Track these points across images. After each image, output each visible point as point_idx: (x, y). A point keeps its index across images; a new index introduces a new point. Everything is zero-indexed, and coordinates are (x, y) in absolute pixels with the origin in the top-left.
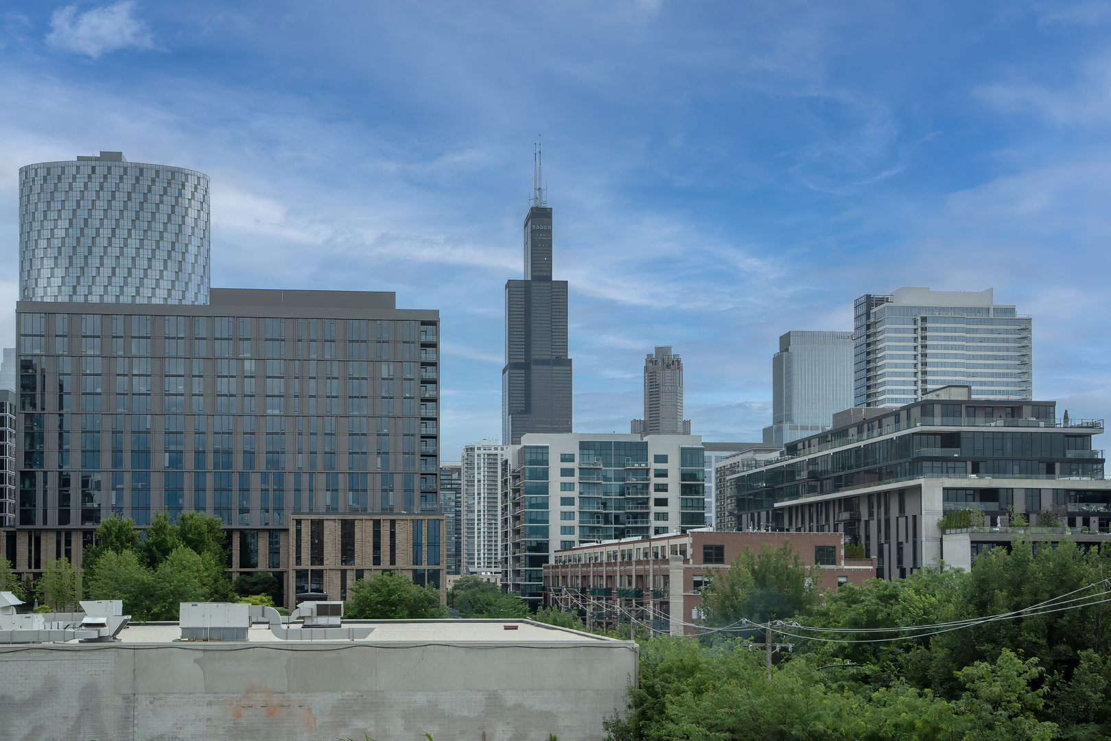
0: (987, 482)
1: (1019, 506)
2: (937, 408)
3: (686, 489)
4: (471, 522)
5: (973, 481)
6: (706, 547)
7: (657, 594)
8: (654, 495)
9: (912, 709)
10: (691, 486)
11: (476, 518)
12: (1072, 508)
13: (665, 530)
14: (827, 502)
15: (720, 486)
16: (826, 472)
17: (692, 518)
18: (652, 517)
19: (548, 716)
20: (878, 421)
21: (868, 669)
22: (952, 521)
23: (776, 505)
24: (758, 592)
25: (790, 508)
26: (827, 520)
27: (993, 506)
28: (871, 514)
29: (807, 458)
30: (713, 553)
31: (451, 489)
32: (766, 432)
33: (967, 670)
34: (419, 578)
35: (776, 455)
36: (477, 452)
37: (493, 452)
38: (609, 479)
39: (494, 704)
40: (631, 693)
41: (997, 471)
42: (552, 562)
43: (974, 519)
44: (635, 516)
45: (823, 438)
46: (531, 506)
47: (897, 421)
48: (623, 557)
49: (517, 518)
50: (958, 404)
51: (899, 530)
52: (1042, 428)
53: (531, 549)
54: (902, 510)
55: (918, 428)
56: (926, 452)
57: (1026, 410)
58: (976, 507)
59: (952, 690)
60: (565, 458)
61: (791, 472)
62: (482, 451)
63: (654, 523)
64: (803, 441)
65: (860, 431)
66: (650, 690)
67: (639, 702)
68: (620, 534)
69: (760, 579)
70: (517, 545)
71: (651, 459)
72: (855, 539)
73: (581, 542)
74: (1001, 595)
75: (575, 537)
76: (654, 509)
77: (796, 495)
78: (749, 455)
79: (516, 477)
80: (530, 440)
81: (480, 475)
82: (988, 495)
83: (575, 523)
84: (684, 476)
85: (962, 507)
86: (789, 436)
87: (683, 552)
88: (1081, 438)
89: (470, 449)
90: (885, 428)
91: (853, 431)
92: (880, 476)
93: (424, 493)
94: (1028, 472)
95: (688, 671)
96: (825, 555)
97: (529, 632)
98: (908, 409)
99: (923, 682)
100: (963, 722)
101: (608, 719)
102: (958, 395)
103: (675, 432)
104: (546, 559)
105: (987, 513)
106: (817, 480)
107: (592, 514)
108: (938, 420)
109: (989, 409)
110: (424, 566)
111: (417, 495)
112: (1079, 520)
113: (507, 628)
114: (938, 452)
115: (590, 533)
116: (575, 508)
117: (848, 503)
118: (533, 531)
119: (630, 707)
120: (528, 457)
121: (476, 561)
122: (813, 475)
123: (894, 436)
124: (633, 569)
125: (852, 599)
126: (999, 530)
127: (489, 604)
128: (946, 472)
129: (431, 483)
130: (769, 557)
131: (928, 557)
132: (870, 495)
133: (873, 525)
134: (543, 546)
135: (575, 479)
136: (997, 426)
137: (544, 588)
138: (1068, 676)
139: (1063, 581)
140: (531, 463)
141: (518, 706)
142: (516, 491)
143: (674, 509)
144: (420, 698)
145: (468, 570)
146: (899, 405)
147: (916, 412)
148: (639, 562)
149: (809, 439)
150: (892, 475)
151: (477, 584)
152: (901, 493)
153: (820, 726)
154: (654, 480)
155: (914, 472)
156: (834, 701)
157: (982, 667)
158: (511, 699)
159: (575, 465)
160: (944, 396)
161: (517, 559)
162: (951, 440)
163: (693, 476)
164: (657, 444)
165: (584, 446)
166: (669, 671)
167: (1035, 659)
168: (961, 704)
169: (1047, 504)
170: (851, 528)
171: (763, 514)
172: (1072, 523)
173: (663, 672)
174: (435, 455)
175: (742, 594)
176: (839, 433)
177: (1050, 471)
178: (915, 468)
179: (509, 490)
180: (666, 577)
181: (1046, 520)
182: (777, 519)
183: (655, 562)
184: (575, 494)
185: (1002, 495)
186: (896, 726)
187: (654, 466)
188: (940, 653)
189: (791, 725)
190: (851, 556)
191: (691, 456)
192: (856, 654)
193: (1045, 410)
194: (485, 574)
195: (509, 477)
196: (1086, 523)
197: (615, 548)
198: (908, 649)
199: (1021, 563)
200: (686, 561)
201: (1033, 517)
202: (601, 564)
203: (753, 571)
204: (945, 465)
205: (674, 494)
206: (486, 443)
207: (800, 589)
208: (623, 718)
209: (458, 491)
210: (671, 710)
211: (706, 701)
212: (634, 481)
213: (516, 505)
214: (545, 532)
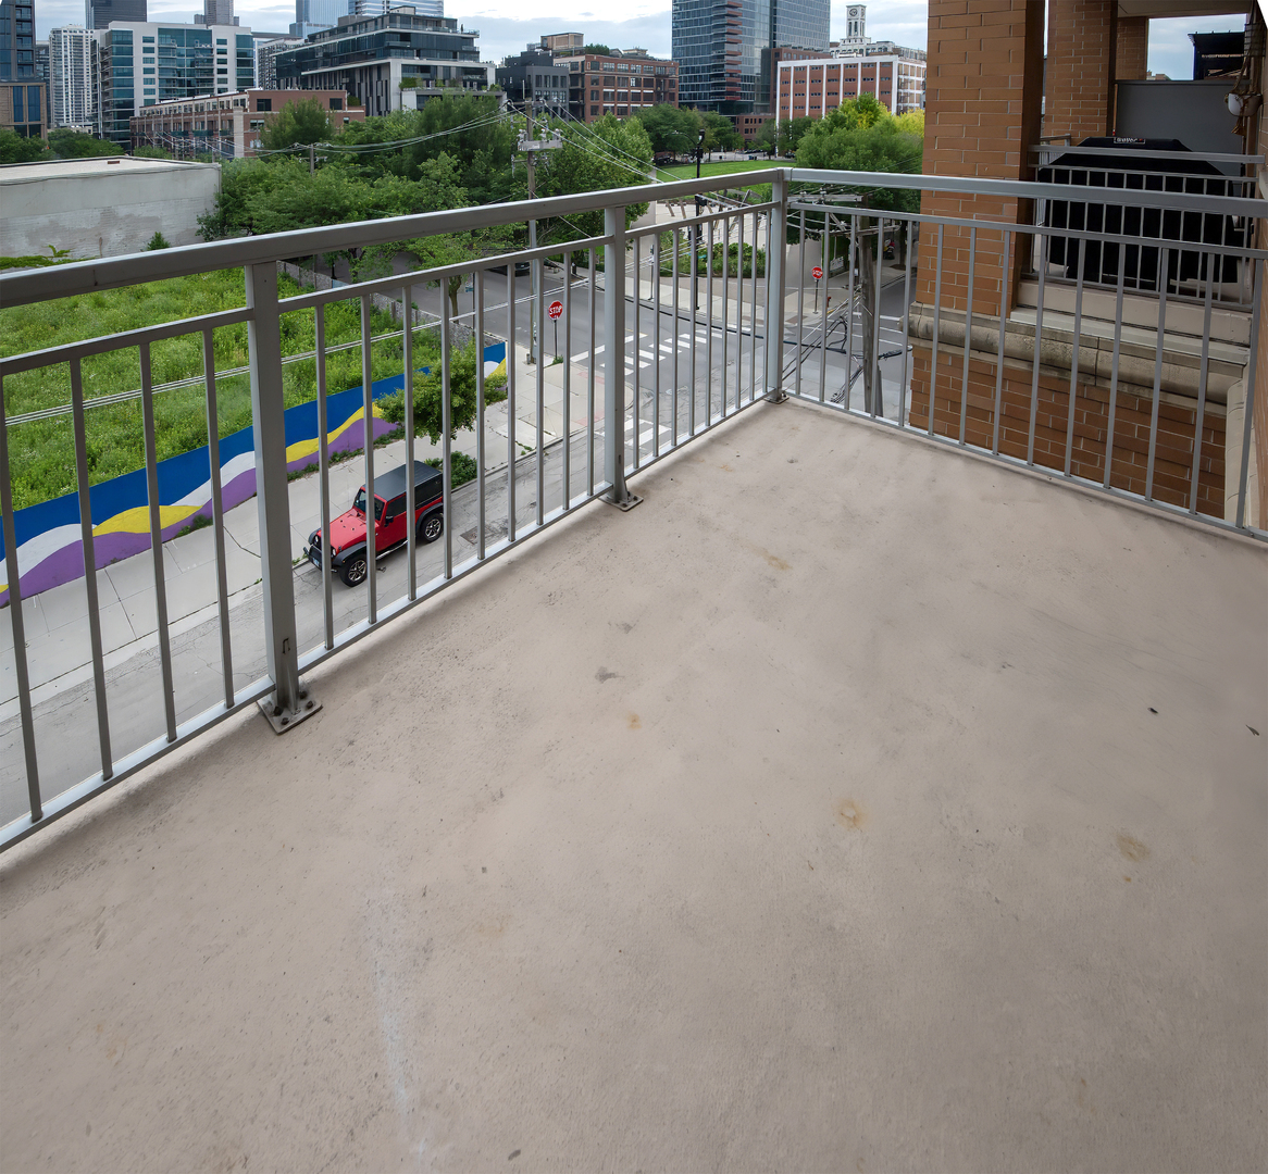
0: (425, 62)
1: (440, 76)
2: (398, 18)
3: (240, 63)
4: (59, 90)
5: (417, 61)
6: (258, 100)
7: (223, 133)
8: (216, 67)
9: (397, 188)
10: (244, 61)
11: (64, 85)
12: (465, 77)
13: (226, 90)
14: (335, 72)
15: (262, 61)
16: (334, 53)
17: (244, 82)
18: (215, 81)
19: (154, 220)
20: (365, 23)
21: (369, 169)
22: (407, 84)
23: (303, 73)
24: (298, 127)
25: (312, 75)
26: (335, 83)
27: (428, 76)
28: (361, 80)
29: (322, 44)
30: (264, 104)
31: (40, 63)
32: (292, 27)
33: (424, 164)
34: (21, 130)
35: (301, 42)
36: (63, 34)
37: (78, 34)
38: (183, 56)
39: (109, 217)
40: (218, 196)
41: (430, 57)
42: (137, 114)
43: (418, 82)
44: (203, 81)
45: (332, 32)
46: (118, 75)
47: (376, 24)
48: (197, 109)
49: (105, 84)
50: (409, 16)
51: (378, 88)
52: (450, 33)
53: (119, 106)
54: (379, 78)
55: (388, 29)
56: (393, 43)
57: (443, 22)
58: (419, 76)
59: (416, 175)
60: (146, 40)
61: (312, 52)
62: (68, 34)
63: (217, 86)
64: (320, 33)
65: (355, 29)
66: (233, 194)
67: (223, 203)
68: (192, 93)
69: (299, 120)
70: (106, 104)
71: (214, 42)
72: (352, 94)
73: (161, 100)
74: (438, 123)
75: (156, 96)
76: (217, 76)
77: (316, 67)
78: (282, 41)
79: (104, 53)
80: (115, 26)
81: (67, 51)
82: (425, 69)
83: (156, 86)
84: (239, 54)
85: (411, 76)
86: (307, 31)
87: (243, 105)
88: (468, 40)
89: (56, 32)
90: (369, 28)
91: (350, 29)
92: (366, 57)
93: (21, 66)
94: (444, 57)
95: (259, 179)
96: (336, 104)
97: (127, 164)
98: (382, 17)
99: (399, 173)
100: (421, 193)
101: (200, 216)
102: (409, 11)
103: (227, 24)
104: (132, 113)
105: (424, 79)
106: (330, 57)
107: (168, 81)
108: (398, 25)
109: (425, 21)
110: (26, 122)
111: (14, 67)
112: (468, 83)
113: (109, 163)
114: (398, 43)
115: (167, 93)
116: (156, 76)
117: (349, 73)
118: (120, 93)
119: (217, 206)
120: (115, 39)
121: (65, 118)
122: (326, 55)
123: (375, 33)
124: (206, 117)
125: (358, 129)
126: (431, 90)
127: (87, 147)
128: (404, 55)
129: (28, 57)
130: (304, 106)
131: (394, 105)
132: (361, 69)
133: (363, 85)
134: (131, 104)
135: (155, 55)
136: (428, 30)
137: (133, 134)
138: (470, 164)
139: (467, 116)
140: (117, 43)
141: (128, 216)
142: (103, 63)
143: (232, 76)
144: (43, 220)
145: (58, 125)
146: (377, 15)
147: (387, 20)
148: (209, 112)
149: (324, 32)
150: (374, 56)
151: (70, 134)
152: (379, 67)
153: (347, 203)
154: (217, 57)
155: (387, 55)
156: (353, 187)
157: (431, 162)
158: (123, 211)
159: (155, 45)
160: (401, 11)
161: (106, 114)
162: (405, 37)
163: (245, 54)
164: (218, 32)
165: (161, 31)
166: (245, 180)
167: (455, 156)
168: (419, 183)
169: (453, 74)
170: (350, 87)
171: (294, 79)
172: (465, 86)
173: (241, 181)
174: (31, 35)
175: (288, 129)
176: (342, 30)
177: (455, 57)
178: (387, 52)
179: (98, 62)
180: (231, 121)
181: (453, 84)
182: (304, 82)
183: (223, 111)
184: (155, 66)
185: (432, 70)
186: (387, 198)
187: (216, 47)
188: (408, 157)
189: (330, 204)
190: (351, 105)
191: (244, 41)
192: (362, 159)
193: (452, 23)
194: (75, 127)
195: (98, 53)
196: (471, 85)
197: (191, 103)
198: (390, 156)
199: (448, 106)
200: (245, 110)
201: (447, 81)
202: (179, 114)
203: (294, 114)
204: (403, 52)
205: (231, 66)
206: (70, 27)
207: (323, 123)
208: (211, 214)
209: (46, 64)
210: (249, 204)
211: (275, 195)
212: (202, 56)
213: (105, 74)
214: (131, 93)
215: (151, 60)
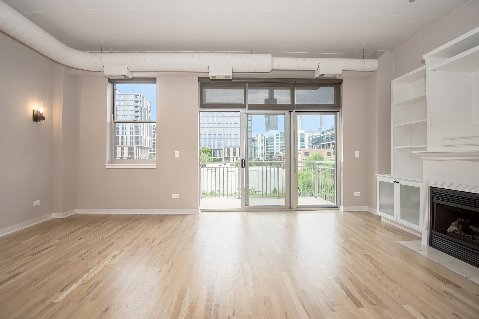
3: (301, 141)
4: (257, 148)
6: (305, 153)
11: (259, 147)
14: (330, 143)
15: (309, 140)
16: (330, 137)
17: (303, 147)
23: (320, 144)
25: (322, 145)
26: (330, 147)
29: (326, 135)
30: (307, 154)
31: (253, 142)
35: (320, 134)
42: (274, 156)
45: (329, 131)
46: (270, 145)
49: (267, 147)
53: (270, 153)
60: (277, 135)
61: (322, 138)
64: (325, 131)
70: (267, 153)
75: (279, 151)
77: (324, 142)
78: (315, 134)
81: (260, 138)
83: (279, 148)
84: (301, 139)
86: (322, 130)
87: (300, 154)
93: (249, 142)
96: (329, 153)
103: (300, 130)
104: (273, 155)
107: (282, 146)
110: (250, 157)
115: (282, 150)
116: (279, 145)
118: (271, 150)
121: (259, 156)
122: (327, 138)
129: (250, 140)
130: (317, 154)
134: (272, 153)
135: (279, 139)
143: (299, 145)
145: (257, 158)
159: (279, 137)
161: (267, 155)
163: (303, 139)
165: (281, 133)
171: (317, 146)
174: (251, 135)
179: (266, 142)
182: (320, 147)
184: (279, 142)
190: (333, 154)
191: (303, 135)
194: (260, 159)
195: (266, 139)
200: (301, 155)
203: (314, 157)
205: (299, 142)
209: (255, 142)
213: (267, 145)
214: (273, 150)
215: (278, 141)
